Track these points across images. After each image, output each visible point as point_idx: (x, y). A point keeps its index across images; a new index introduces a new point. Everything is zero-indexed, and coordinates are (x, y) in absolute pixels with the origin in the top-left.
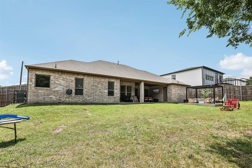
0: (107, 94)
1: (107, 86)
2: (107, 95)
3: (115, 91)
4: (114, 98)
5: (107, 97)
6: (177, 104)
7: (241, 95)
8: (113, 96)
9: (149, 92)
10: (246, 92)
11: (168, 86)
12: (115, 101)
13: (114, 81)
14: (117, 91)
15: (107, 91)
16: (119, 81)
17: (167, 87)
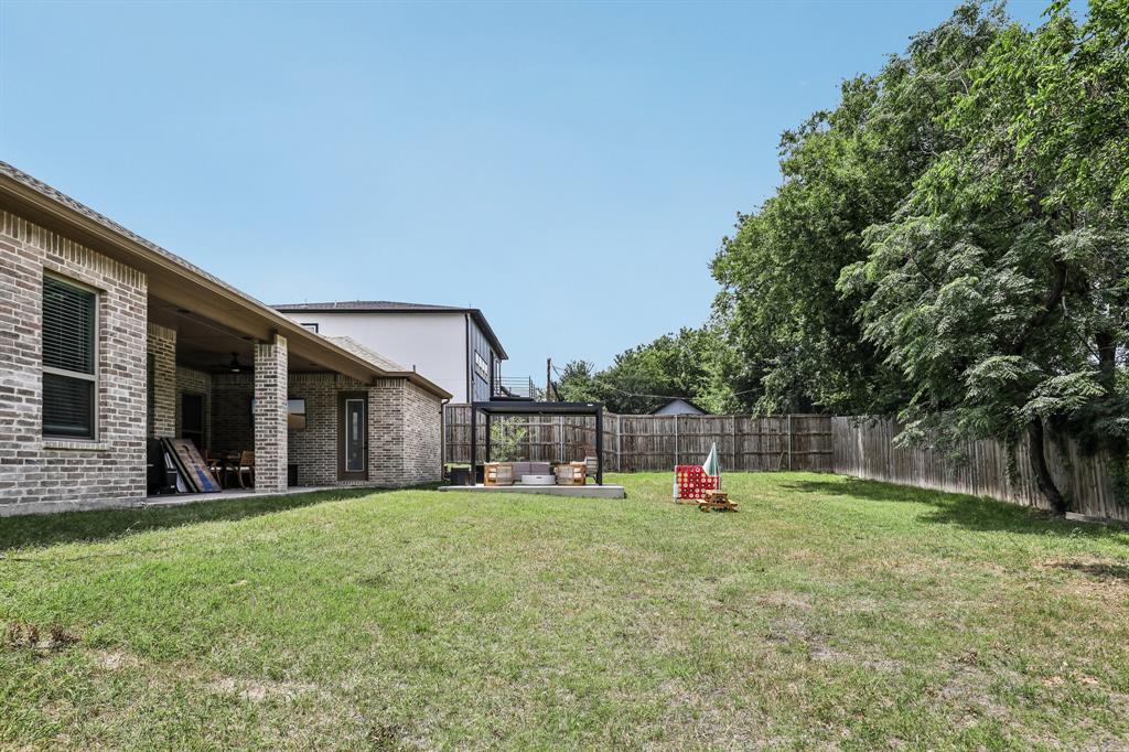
0: (36, 409)
1: (37, 319)
2: (38, 424)
3: (111, 391)
4: (103, 454)
5: (37, 444)
6: (435, 489)
7: (616, 450)
8: (89, 435)
9: (209, 417)
10: (632, 437)
11: (374, 384)
12: (110, 492)
13: (98, 283)
14: (126, 393)
15: (35, 385)
16: (138, 292)
17: (365, 395)
